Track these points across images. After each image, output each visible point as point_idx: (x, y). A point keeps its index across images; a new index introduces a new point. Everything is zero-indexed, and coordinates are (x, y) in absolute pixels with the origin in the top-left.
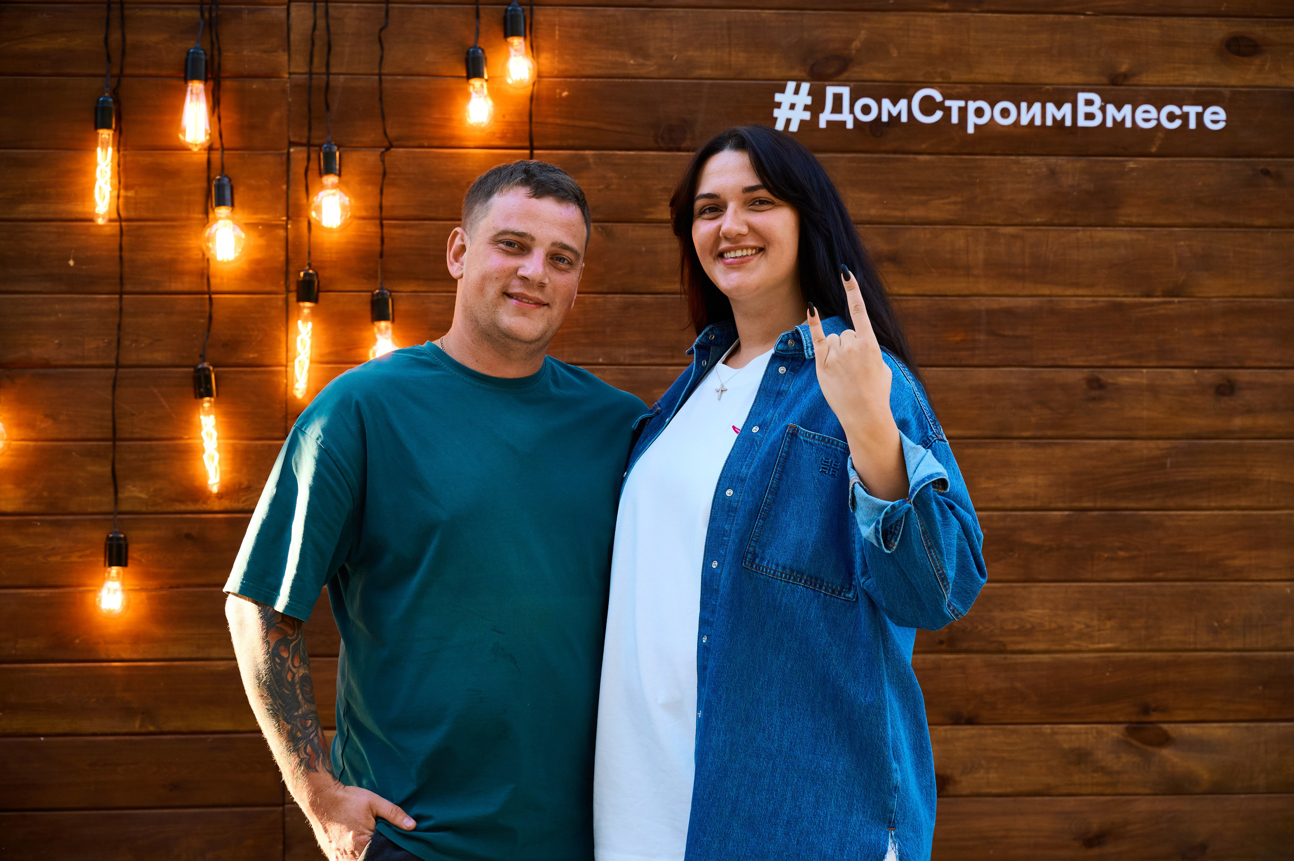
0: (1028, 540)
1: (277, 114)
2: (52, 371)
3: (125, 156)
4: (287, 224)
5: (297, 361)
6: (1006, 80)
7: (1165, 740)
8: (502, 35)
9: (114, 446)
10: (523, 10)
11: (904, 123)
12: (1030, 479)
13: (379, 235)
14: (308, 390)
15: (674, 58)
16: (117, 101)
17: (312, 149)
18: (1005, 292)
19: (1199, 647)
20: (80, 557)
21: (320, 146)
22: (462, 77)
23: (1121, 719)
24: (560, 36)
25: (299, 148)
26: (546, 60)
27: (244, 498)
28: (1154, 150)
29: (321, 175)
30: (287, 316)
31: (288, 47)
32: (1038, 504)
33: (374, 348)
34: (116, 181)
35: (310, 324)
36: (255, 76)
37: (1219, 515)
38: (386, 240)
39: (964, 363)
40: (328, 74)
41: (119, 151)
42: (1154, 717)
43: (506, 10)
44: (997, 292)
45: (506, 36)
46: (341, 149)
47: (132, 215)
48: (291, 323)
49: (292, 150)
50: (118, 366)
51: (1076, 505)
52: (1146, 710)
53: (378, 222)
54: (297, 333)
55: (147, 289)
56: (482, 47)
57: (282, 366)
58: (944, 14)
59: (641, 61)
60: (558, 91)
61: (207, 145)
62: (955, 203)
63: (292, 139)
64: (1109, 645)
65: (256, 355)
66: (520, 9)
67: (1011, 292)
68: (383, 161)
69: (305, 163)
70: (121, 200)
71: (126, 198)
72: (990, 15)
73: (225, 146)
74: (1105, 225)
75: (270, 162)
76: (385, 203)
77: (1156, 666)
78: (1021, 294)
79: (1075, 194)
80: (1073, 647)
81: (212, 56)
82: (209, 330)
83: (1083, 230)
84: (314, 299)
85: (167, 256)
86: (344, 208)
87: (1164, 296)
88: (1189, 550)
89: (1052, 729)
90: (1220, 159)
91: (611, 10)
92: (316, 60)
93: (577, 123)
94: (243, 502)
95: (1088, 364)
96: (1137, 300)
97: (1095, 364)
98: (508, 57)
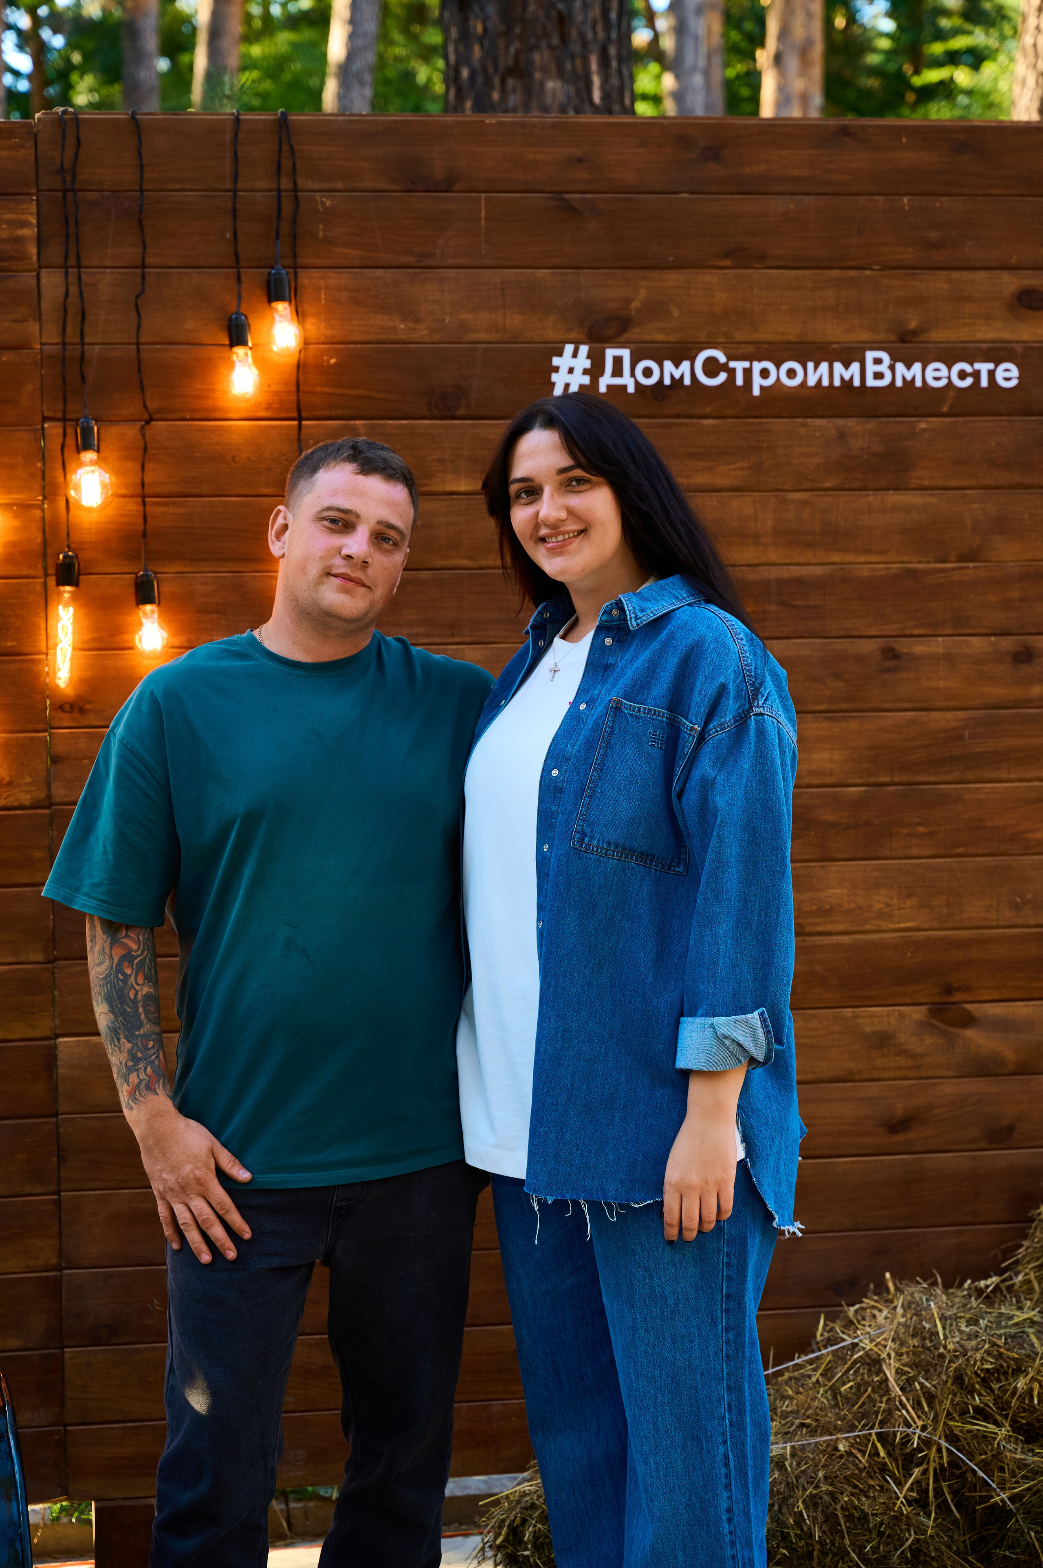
0: (825, 818)
1: (29, 387)
4: (43, 504)
5: (58, 648)
6: (792, 338)
7: (969, 1021)
8: (266, 300)
10: (288, 273)
11: (687, 386)
12: (826, 755)
13: (142, 514)
14: (71, 679)
15: (447, 321)
17: (68, 423)
18: (795, 560)
19: (1001, 923)
21: (77, 421)
22: (224, 345)
23: (923, 1000)
24: (326, 300)
25: (54, 423)
26: (312, 325)
27: (6, 795)
28: (945, 409)
29: (78, 451)
30: (46, 602)
31: (39, 316)
32: (834, 780)
33: (140, 633)
35: (71, 610)
36: (5, 348)
37: (1019, 787)
38: (149, 519)
40: (83, 344)
42: (958, 997)
43: (269, 274)
44: (788, 561)
45: (270, 301)
46: (99, 423)
48: (50, 609)
49: (46, 425)
51: (873, 780)
52: (949, 990)
53: (140, 499)
54: (58, 618)
56: (245, 313)
57: (42, 653)
58: (726, 271)
59: (411, 325)
60: (325, 358)
62: (742, 469)
63: (46, 414)
64: (909, 924)
65: (14, 643)
66: (283, 272)
67: (801, 560)
68: (143, 435)
69: (61, 439)
72: (773, 271)
74: (896, 489)
75: (23, 441)
76: (146, 480)
77: (958, 944)
78: (812, 562)
79: (865, 456)
80: (873, 928)
83: (874, 495)
84: (74, 583)
86: (104, 486)
87: (958, 561)
88: (990, 824)
89: (853, 1012)
90: (1013, 418)
91: (379, 272)
92: (69, 329)
93: (346, 392)
94: (5, 798)
95: (882, 633)
96: (931, 566)
97: (889, 633)
98: (272, 322)
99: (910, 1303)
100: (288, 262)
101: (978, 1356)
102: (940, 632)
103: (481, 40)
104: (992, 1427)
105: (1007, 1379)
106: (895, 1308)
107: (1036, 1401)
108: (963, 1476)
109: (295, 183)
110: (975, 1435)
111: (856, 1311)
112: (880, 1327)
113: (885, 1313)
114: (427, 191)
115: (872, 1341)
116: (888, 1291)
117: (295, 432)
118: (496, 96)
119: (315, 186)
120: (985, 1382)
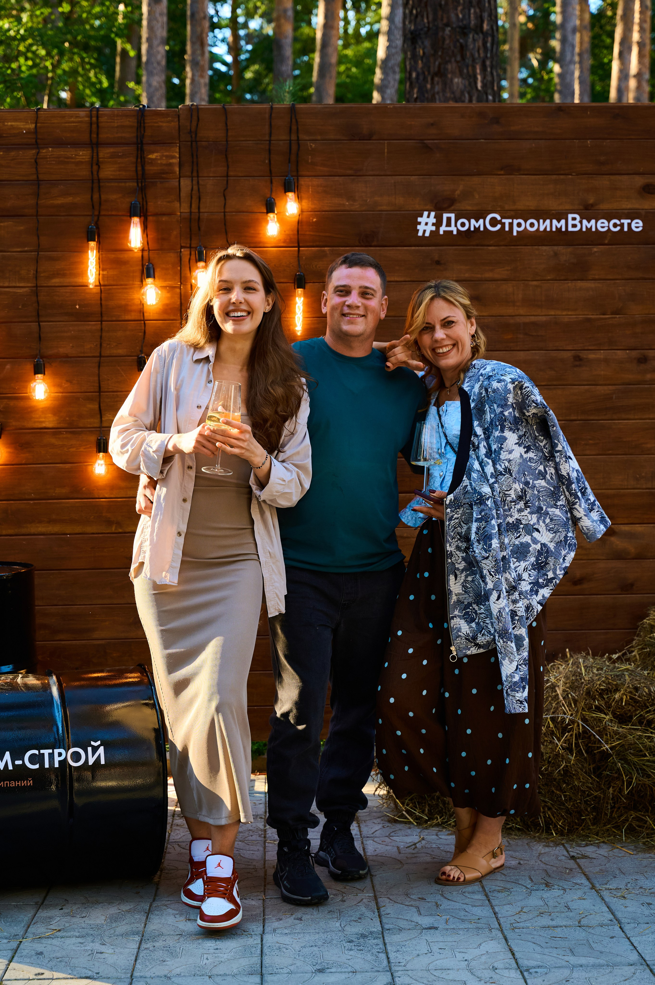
1: (175, 233)
2: (69, 359)
3: (102, 254)
4: (180, 286)
6: (532, 208)
8: (283, 192)
9: (100, 395)
10: (294, 179)
15: (368, 201)
16: (98, 228)
17: (192, 249)
18: (532, 314)
19: (629, 487)
20: (85, 449)
21: (196, 248)
22: (264, 213)
24: (312, 191)
25: (186, 249)
26: (305, 203)
28: (606, 242)
29: (196, 262)
31: (179, 200)
34: (98, 267)
36: (164, 214)
37: (639, 422)
39: (512, 349)
40: (199, 212)
41: (99, 252)
43: (285, 179)
44: (529, 314)
45: (285, 192)
46: (206, 249)
47: (106, 283)
49: (182, 250)
50: (100, 356)
51: (568, 418)
55: (114, 319)
56: (274, 197)
58: (501, 176)
59: (351, 203)
60: (311, 218)
61: (141, 248)
62: (507, 270)
63: (182, 245)
66: (292, 178)
67: (535, 314)
69: (189, 257)
70: (101, 276)
71: (103, 275)
72: (524, 176)
73: (150, 249)
74: (582, 280)
75: (172, 257)
78: (540, 314)
79: (567, 264)
81: (143, 204)
82: (144, 338)
83: (571, 283)
85: (123, 303)
87: (612, 314)
88: (624, 440)
90: (640, 246)
91: (337, 178)
92: (193, 206)
93: (321, 234)
95: (574, 349)
96: (598, 316)
97: (577, 349)
98: (286, 202)
99: (576, 662)
100: (295, 174)
101: (599, 683)
102: (602, 348)
103: (422, 58)
104: (603, 716)
105: (611, 694)
106: (569, 664)
107: (624, 704)
108: (589, 738)
109: (298, 137)
110: (595, 719)
111: (551, 666)
112: (560, 673)
113: (563, 666)
114: (360, 140)
115: (555, 678)
116: (567, 656)
117: (296, 253)
118: (429, 86)
119: (307, 138)
120: (601, 695)
